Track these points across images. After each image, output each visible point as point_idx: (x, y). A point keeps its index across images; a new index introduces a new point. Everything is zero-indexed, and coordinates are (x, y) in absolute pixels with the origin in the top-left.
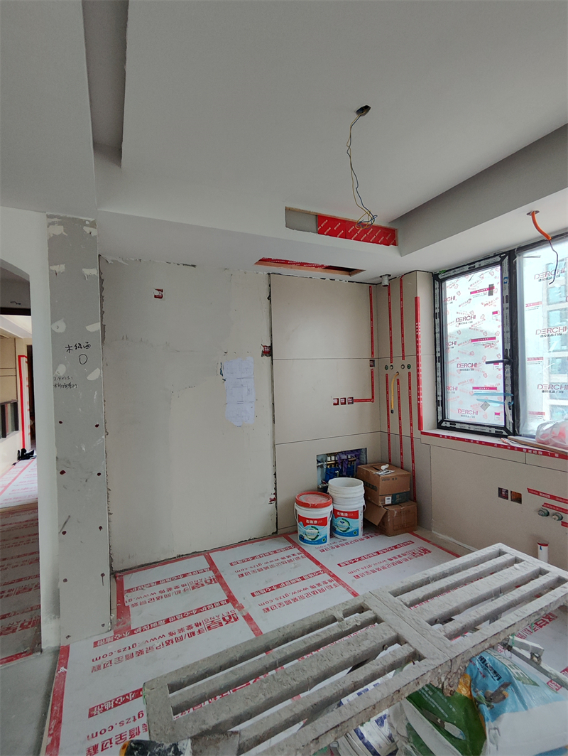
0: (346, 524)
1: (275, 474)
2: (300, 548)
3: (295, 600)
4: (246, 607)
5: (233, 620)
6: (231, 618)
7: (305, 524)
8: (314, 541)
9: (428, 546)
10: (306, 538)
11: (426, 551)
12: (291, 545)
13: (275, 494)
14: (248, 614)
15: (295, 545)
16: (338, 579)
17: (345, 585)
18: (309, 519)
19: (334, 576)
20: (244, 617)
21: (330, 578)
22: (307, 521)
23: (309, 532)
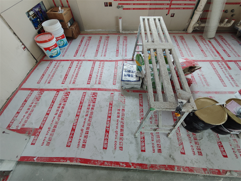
0: (62, 42)
1: (14, 33)
2: (55, 60)
3: (77, 74)
4: (67, 88)
5: (69, 94)
6: (68, 94)
7: (50, 50)
8: (58, 55)
9: (90, 36)
10: (53, 55)
11: (90, 37)
12: (50, 62)
13: (23, 44)
14: (70, 88)
15: (52, 61)
16: (80, 60)
17: (84, 60)
18: (51, 47)
19: (77, 60)
20: (70, 90)
21: (77, 62)
22: (50, 48)
23: (54, 52)
